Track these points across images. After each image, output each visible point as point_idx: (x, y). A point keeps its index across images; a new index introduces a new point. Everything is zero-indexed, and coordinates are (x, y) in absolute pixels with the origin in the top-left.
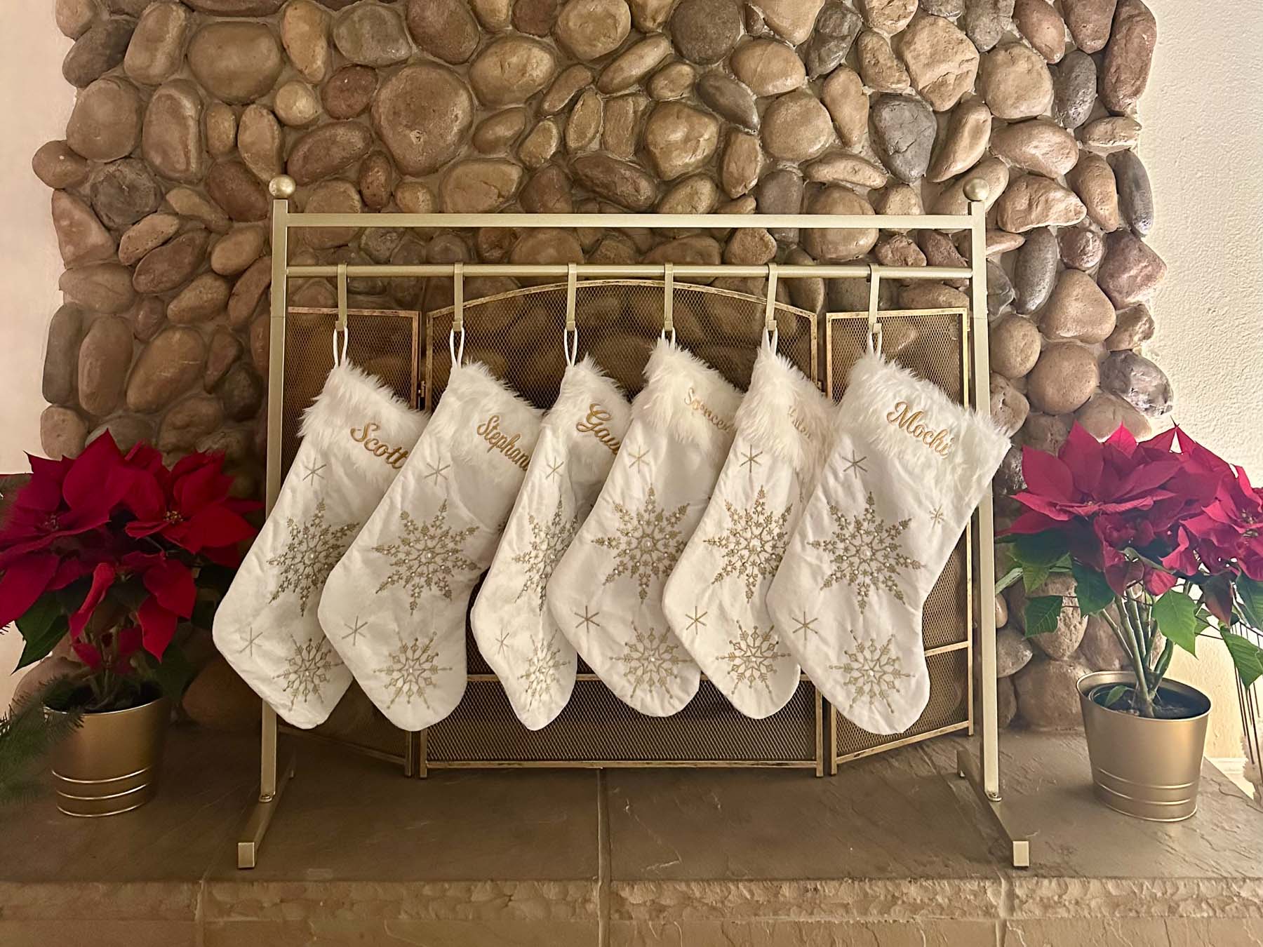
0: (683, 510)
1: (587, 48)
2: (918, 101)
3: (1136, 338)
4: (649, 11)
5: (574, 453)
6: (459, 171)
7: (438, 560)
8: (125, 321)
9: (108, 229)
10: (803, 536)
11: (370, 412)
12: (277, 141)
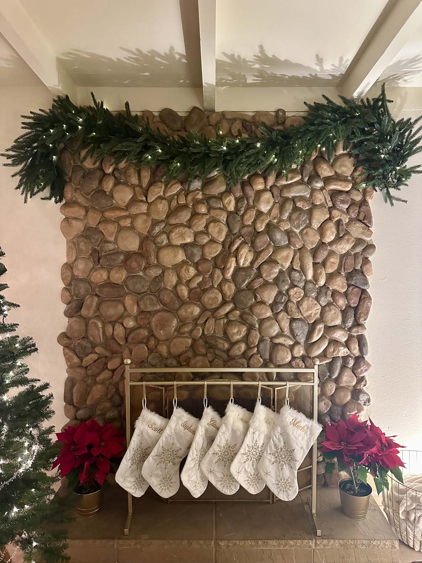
0: (235, 445)
1: (210, 307)
2: (303, 320)
3: (362, 386)
4: (227, 295)
5: (207, 430)
6: (174, 340)
7: (172, 456)
8: (85, 381)
9: (79, 357)
10: (267, 452)
11: (153, 421)
12: (124, 334)
